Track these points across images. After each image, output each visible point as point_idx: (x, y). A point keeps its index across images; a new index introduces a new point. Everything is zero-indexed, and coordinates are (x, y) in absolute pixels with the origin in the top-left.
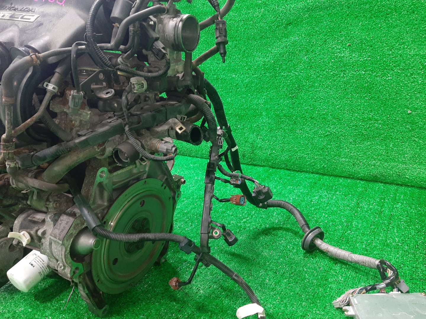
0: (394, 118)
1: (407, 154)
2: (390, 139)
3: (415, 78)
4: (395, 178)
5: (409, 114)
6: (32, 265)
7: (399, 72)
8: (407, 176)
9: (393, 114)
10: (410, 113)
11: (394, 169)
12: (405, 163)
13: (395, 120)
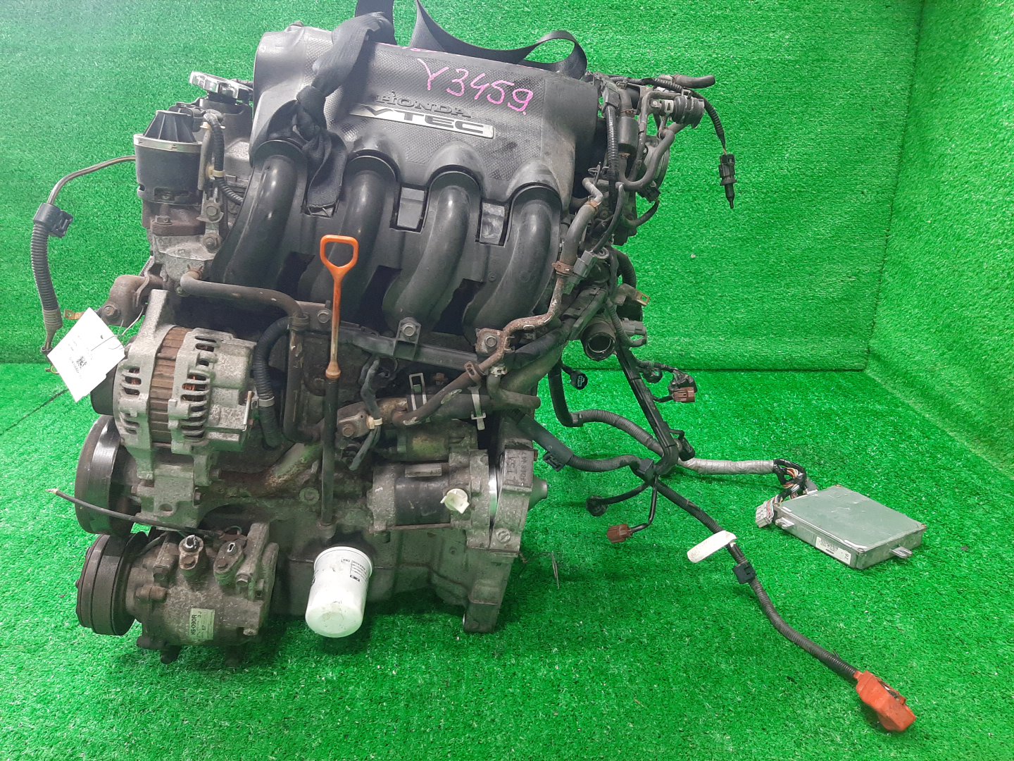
0: (672, 267)
1: (690, 321)
2: (666, 300)
3: (699, 204)
4: (676, 360)
5: (692, 259)
6: (355, 578)
7: (676, 195)
8: (692, 355)
9: (670, 260)
10: (694, 259)
11: (674, 347)
12: (689, 336)
13: (672, 269)
